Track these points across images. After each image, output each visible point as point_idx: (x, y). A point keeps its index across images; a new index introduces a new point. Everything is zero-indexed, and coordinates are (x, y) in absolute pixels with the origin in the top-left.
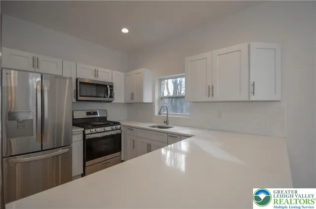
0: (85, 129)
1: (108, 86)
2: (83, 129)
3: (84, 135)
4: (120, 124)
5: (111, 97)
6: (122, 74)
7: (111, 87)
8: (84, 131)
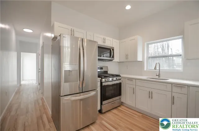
0: (102, 79)
1: (111, 49)
2: (100, 79)
3: (101, 83)
4: (120, 76)
5: (113, 57)
6: (118, 41)
7: (113, 50)
8: (101, 80)
